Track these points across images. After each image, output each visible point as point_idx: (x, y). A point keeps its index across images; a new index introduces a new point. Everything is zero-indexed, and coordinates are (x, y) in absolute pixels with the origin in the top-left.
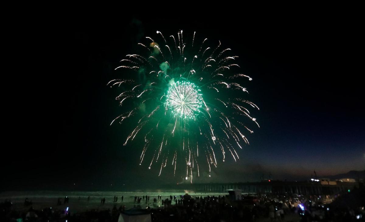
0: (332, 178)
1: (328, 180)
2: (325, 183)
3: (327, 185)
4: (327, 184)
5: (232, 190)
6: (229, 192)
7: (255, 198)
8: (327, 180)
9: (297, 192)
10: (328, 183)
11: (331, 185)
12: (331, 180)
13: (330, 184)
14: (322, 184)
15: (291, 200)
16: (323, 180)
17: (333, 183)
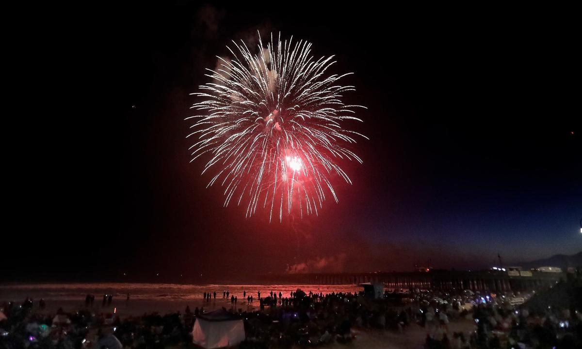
0: (526, 266)
1: (520, 269)
2: (514, 273)
3: (518, 277)
4: (518, 275)
5: (369, 283)
6: (365, 286)
7: (405, 296)
8: (517, 270)
9: (471, 286)
10: (520, 273)
11: (523, 277)
12: (525, 269)
13: (522, 275)
14: (509, 275)
15: (461, 300)
16: (511, 270)
17: (527, 274)
